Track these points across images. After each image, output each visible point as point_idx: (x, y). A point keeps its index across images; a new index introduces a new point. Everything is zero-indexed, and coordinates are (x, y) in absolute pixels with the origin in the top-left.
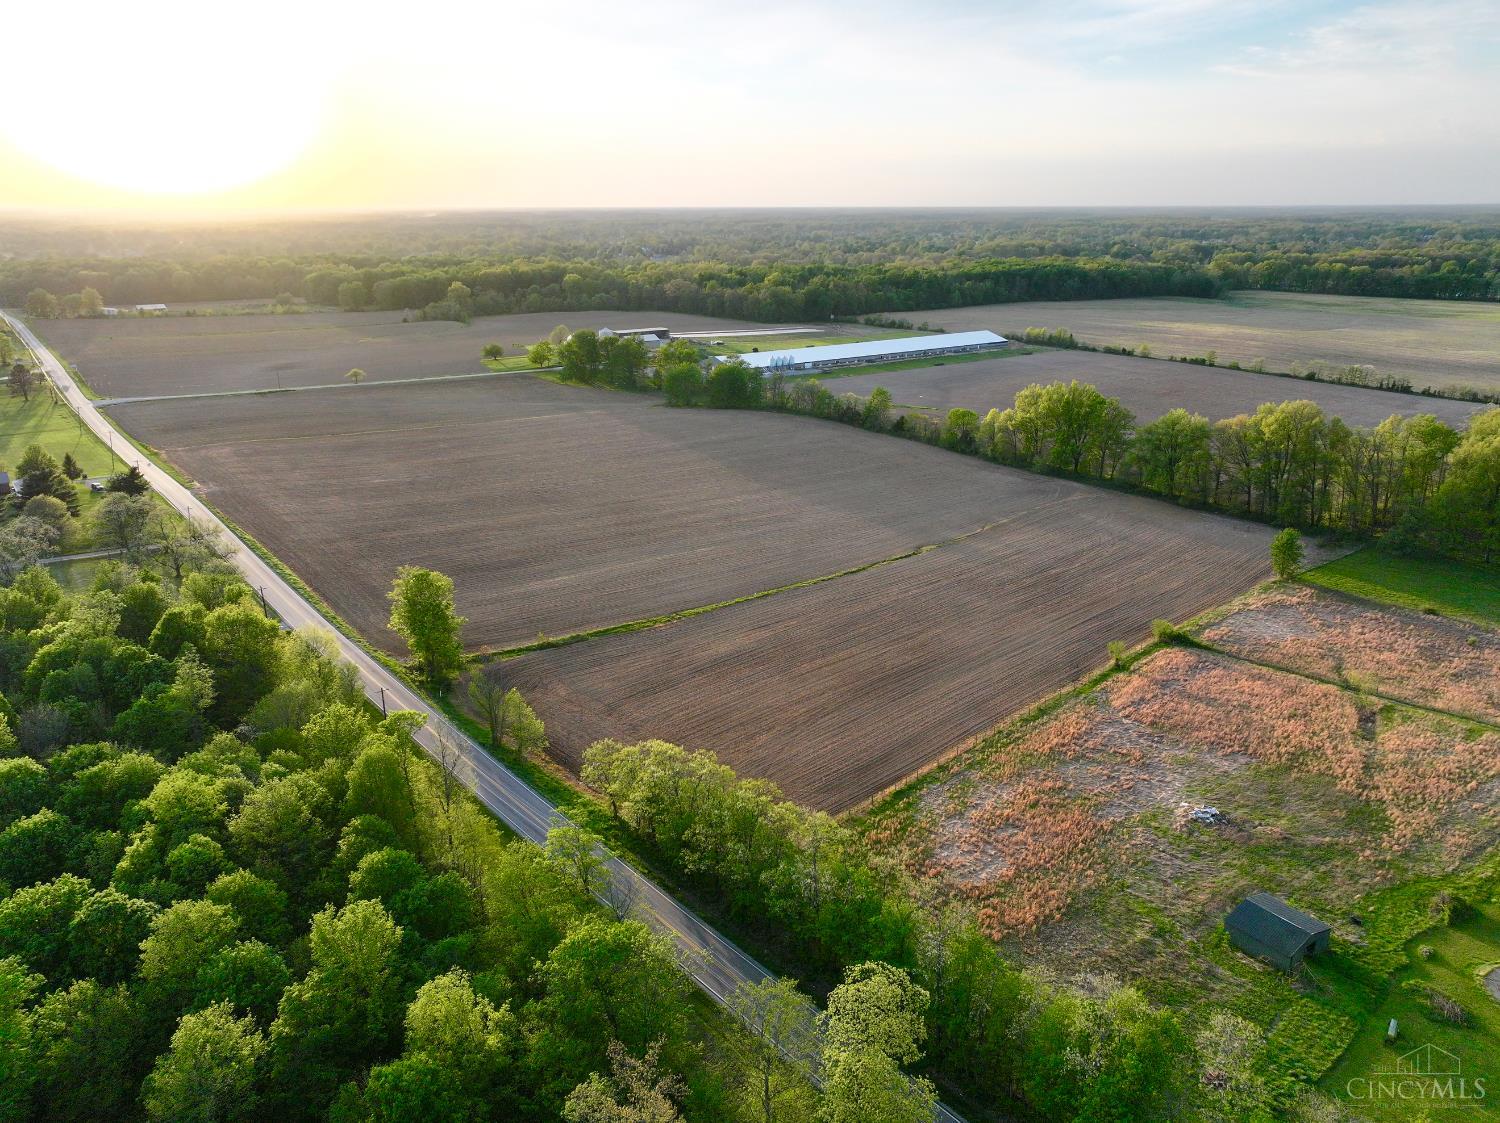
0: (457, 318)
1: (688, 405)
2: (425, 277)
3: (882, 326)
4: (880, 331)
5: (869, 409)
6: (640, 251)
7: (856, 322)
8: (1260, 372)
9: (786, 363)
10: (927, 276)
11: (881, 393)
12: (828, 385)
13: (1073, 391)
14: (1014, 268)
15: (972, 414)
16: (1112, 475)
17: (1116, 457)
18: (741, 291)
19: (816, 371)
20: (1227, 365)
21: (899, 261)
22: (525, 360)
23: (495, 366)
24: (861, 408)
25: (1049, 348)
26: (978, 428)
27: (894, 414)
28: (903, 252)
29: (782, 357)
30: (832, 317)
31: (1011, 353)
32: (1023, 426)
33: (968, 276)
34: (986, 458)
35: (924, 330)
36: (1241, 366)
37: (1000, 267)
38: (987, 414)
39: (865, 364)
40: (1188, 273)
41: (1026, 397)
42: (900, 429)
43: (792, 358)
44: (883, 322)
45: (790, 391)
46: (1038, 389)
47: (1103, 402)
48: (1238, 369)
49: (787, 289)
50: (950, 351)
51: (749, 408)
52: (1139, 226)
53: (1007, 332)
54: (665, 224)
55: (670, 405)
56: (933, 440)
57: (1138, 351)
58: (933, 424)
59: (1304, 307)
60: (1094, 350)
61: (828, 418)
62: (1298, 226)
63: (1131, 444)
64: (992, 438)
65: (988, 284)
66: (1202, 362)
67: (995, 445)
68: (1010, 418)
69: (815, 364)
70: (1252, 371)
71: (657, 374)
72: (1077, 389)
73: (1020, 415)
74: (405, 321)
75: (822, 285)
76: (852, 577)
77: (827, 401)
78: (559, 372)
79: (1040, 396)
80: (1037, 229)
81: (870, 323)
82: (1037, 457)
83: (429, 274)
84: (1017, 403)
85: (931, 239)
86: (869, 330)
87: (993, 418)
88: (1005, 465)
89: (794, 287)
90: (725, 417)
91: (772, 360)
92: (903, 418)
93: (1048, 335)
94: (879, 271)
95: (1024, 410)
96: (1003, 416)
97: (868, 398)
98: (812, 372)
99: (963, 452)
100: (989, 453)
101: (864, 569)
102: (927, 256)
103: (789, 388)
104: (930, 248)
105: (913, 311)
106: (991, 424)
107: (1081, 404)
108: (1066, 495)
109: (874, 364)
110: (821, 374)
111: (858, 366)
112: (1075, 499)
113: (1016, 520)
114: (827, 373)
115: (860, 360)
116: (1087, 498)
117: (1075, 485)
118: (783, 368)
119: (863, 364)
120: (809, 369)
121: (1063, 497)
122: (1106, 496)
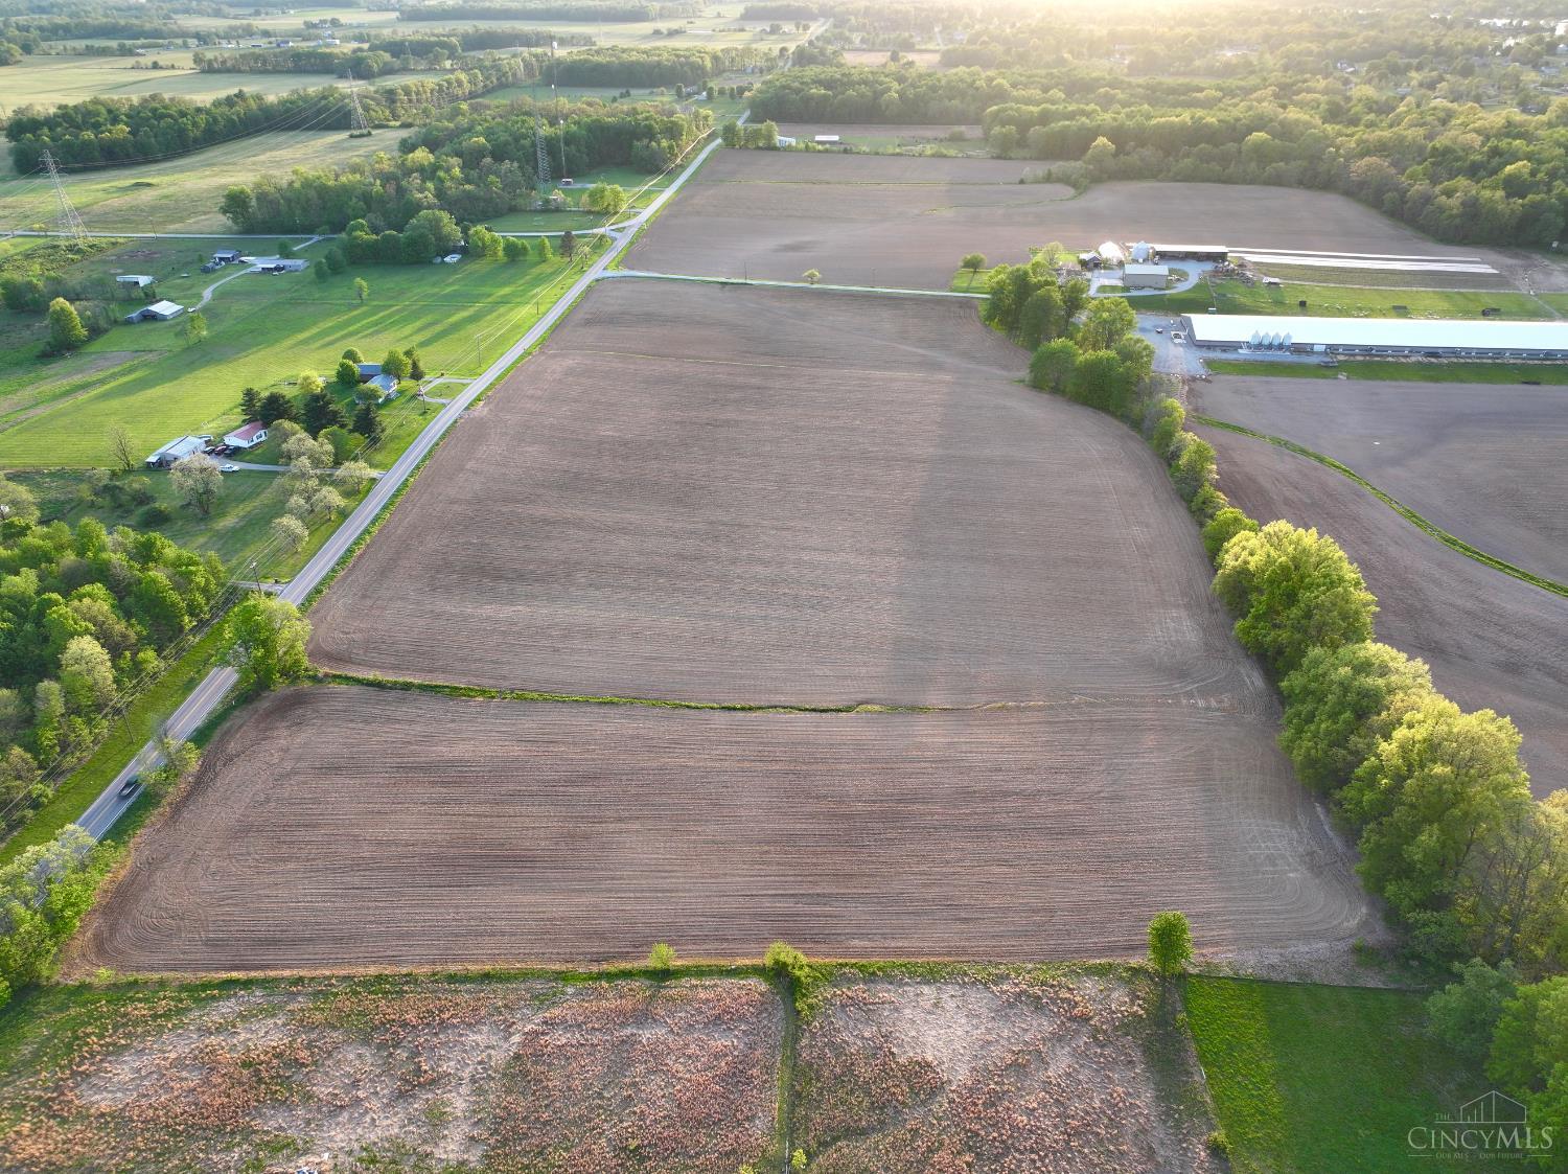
29: (1272, 333)
43: (1288, 336)
55: (1032, 385)
91: (1255, 335)
108: (1204, 693)
109: (1433, 360)
110: (1319, 366)
111: (1403, 360)
112: (1201, 703)
113: (1051, 707)
114: (1327, 366)
115: (1414, 350)
116: (1218, 710)
117: (1254, 680)
118: (1270, 347)
119: (1413, 359)
120: (1317, 353)
121: (1190, 695)
122: (1249, 718)
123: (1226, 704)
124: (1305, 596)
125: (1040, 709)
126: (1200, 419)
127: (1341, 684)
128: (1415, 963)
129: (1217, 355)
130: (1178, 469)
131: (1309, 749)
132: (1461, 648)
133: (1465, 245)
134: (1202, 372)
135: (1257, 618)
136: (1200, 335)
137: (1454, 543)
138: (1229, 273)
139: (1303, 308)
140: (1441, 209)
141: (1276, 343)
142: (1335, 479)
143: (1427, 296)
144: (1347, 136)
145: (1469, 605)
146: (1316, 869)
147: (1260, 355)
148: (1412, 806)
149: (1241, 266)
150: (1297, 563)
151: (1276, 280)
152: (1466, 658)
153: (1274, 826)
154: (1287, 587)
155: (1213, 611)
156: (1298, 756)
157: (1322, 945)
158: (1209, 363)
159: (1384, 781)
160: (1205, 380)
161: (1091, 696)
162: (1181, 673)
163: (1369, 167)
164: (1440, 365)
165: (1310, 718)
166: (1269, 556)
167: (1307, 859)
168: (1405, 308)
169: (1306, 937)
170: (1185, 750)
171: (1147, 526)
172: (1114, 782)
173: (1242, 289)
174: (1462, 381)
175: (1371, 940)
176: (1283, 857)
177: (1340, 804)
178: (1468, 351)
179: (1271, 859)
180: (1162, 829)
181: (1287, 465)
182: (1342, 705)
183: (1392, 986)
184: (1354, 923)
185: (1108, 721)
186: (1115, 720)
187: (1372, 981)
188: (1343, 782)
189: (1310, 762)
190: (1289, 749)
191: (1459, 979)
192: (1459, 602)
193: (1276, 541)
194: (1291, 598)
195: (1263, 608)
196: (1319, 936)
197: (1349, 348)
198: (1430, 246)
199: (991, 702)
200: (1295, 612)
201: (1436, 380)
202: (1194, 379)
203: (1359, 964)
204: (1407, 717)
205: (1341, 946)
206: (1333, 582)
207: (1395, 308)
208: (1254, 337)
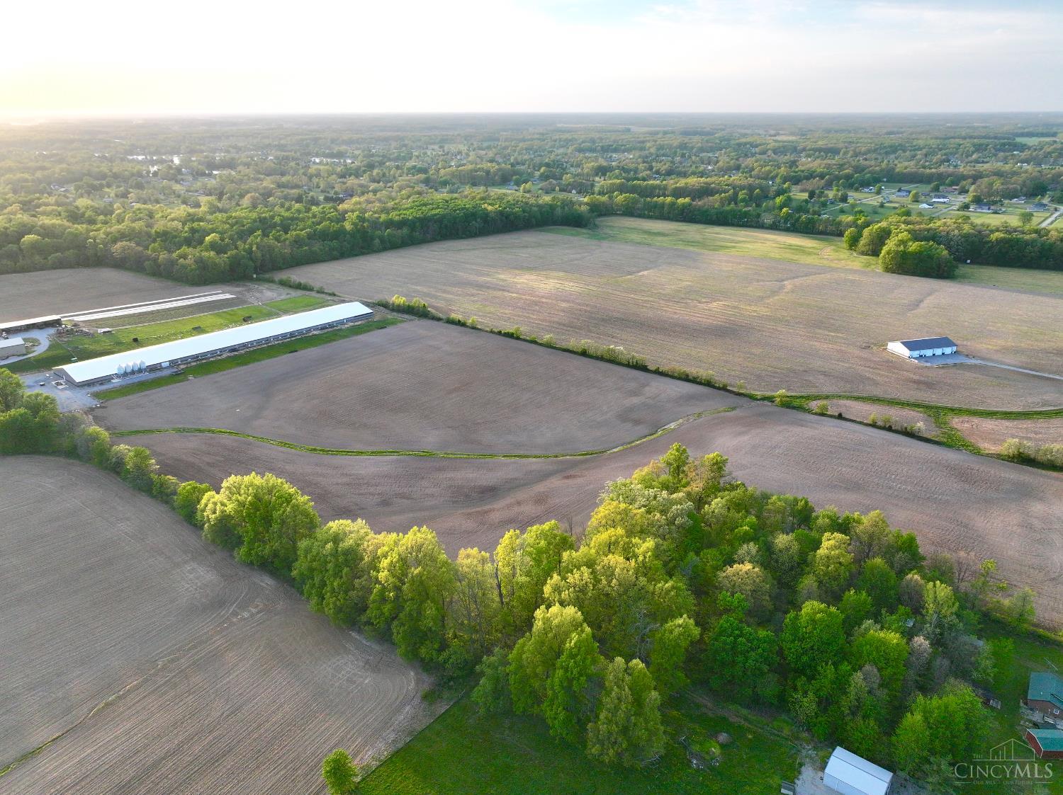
7: (273, 281)
25: (407, 317)
29: (131, 364)
30: (255, 276)
31: (364, 330)
48: (536, 343)
53: (377, 298)
57: (471, 321)
60: (439, 319)
65: (405, 231)
66: (512, 335)
70: (545, 345)
93: (406, 304)
98: (165, 373)
108: (243, 606)
109: (236, 353)
110: (172, 376)
111: (219, 358)
112: (246, 615)
113: (146, 681)
114: (177, 374)
115: (222, 350)
116: (258, 613)
117: (267, 582)
118: (133, 372)
119: (224, 356)
120: (165, 368)
121: (235, 614)
122: (280, 606)
123: (261, 606)
124: (276, 514)
125: (137, 688)
126: (119, 434)
127: (331, 555)
128: (452, 683)
129: (97, 388)
130: (128, 472)
131: (334, 603)
132: (358, 505)
133: (208, 285)
134: (95, 403)
135: (252, 542)
136: (78, 378)
137: (315, 450)
138: (70, 332)
139: (137, 343)
140: (184, 267)
141: (136, 369)
142: (227, 440)
143: (206, 318)
144: (96, 231)
145: (345, 480)
146: (375, 669)
147: (129, 380)
148: (412, 599)
149: (75, 325)
150: (257, 497)
151: (107, 329)
152: (363, 509)
153: (338, 660)
154: (260, 514)
155: (211, 553)
156: (329, 610)
157: (407, 708)
158: (96, 395)
159: (391, 594)
160: (101, 407)
161: (170, 654)
162: (219, 603)
163: (124, 249)
164: (241, 355)
165: (323, 584)
166: (238, 501)
167: (367, 666)
168: (200, 327)
169: (398, 710)
170: (257, 650)
171: (128, 519)
172: (227, 701)
173: (86, 340)
174: (258, 360)
175: (426, 687)
176: (355, 675)
177: (369, 623)
178: (251, 342)
179: (350, 681)
180: (278, 709)
181: (193, 443)
182: (338, 568)
183: (452, 703)
184: (413, 684)
185: (194, 663)
186: (198, 660)
187: (441, 708)
188: (365, 609)
189: (339, 610)
190: (321, 610)
191: (482, 674)
192: (340, 481)
193: (236, 489)
194: (267, 520)
195: (251, 534)
196: (403, 705)
197: (184, 360)
198: (188, 289)
199: (94, 708)
200: (275, 527)
201: (246, 364)
202: (92, 409)
203: (430, 704)
204: (379, 552)
205: (417, 701)
206: (288, 499)
207: (195, 329)
208: (119, 369)
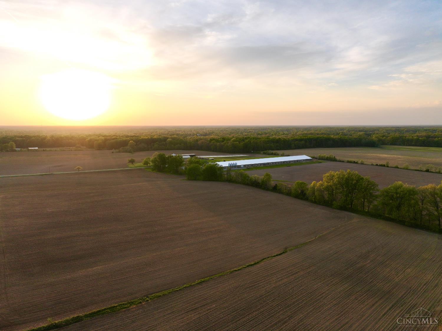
0: (130, 152)
1: (195, 179)
2: (123, 140)
3: (268, 154)
4: (268, 156)
5: (263, 182)
6: (197, 135)
7: (260, 153)
8: (407, 169)
9: (234, 165)
10: (283, 139)
11: (267, 175)
12: (248, 173)
13: (349, 174)
14: (311, 138)
15: (305, 183)
16: (368, 210)
17: (370, 202)
18: (222, 143)
19: (245, 168)
20: (394, 166)
21: (274, 136)
22: (142, 164)
23: (131, 166)
24: (260, 181)
25: (327, 161)
26: (308, 189)
27: (273, 183)
28: (275, 135)
29: (233, 163)
30: (252, 151)
31: (314, 163)
32: (327, 188)
33: (296, 140)
34: (312, 201)
35: (283, 155)
36: (399, 167)
37: (306, 137)
38: (311, 184)
39: (262, 166)
40: (367, 139)
41: (328, 176)
42: (275, 189)
43: (236, 163)
44: (269, 153)
45: (233, 174)
46: (333, 173)
47: (362, 179)
48: (398, 168)
49: (237, 142)
50: (292, 162)
51: (218, 181)
52: (345, 129)
53: (312, 156)
54: (206, 129)
55: (189, 179)
56: (289, 194)
57: (359, 162)
58: (288, 187)
59: (407, 150)
60: (343, 162)
61: (248, 184)
62: (394, 129)
63: (377, 197)
64: (314, 193)
65: (303, 142)
66: (384, 166)
67: (316, 197)
68: (322, 185)
69: (245, 166)
70: (403, 169)
71: (186, 168)
72: (350, 173)
73: (326, 184)
74: (113, 153)
75: (248, 142)
76: (251, 269)
77: (247, 178)
78: (152, 168)
79: (333, 176)
80: (315, 130)
81: (265, 154)
82: (334, 202)
83: (124, 139)
84: (324, 179)
85: (284, 132)
86: (264, 156)
87: (314, 185)
88: (320, 205)
89: (239, 142)
90: (208, 184)
91: (229, 164)
92: (276, 185)
93: (326, 156)
94: (268, 138)
95: (327, 182)
96: (318, 184)
97: (263, 177)
98: (243, 168)
99: (301, 199)
100: (313, 200)
101: (258, 263)
102: (282, 136)
103: (233, 173)
104: (284, 134)
105: (279, 150)
106: (313, 188)
107: (352, 180)
114: (249, 169)
117: (353, 214)
118: (233, 167)
